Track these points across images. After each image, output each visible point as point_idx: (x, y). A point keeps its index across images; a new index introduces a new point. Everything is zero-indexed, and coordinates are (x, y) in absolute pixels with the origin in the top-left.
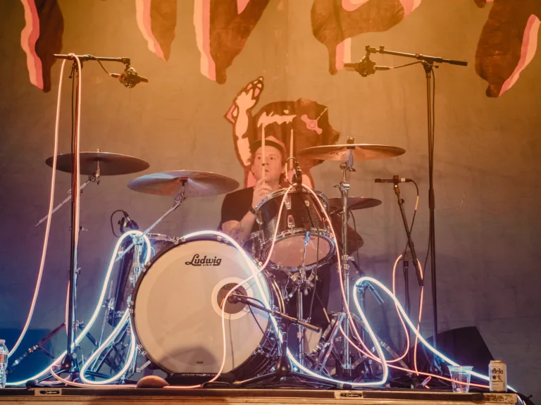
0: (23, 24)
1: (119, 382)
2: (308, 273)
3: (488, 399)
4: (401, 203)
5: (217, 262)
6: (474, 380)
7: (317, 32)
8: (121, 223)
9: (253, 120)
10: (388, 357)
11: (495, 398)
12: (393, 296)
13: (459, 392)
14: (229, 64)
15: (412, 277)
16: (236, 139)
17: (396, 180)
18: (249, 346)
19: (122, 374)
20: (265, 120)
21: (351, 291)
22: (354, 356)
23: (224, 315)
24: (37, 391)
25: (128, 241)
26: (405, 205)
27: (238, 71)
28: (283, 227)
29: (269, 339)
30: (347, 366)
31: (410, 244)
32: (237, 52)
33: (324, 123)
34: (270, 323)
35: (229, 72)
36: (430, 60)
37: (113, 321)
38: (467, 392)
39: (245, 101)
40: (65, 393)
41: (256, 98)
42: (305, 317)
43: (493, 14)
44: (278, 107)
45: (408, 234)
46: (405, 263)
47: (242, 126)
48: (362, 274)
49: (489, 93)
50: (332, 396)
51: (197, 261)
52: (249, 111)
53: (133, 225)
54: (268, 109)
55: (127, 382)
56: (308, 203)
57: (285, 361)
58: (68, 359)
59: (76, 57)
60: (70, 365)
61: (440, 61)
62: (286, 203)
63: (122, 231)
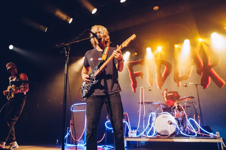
0: (131, 83)
1: (153, 136)
2: (181, 118)
3: (217, 138)
4: (194, 106)
5: (167, 117)
6: (213, 135)
7: (175, 81)
8: (150, 111)
9: (166, 95)
10: (196, 131)
11: (218, 138)
12: (194, 120)
13: (211, 137)
14: (162, 86)
15: (197, 118)
16: (164, 98)
17: (193, 103)
18: (174, 130)
19: (153, 135)
20: (168, 95)
21: (188, 121)
22: (190, 131)
23: (169, 125)
24: (142, 137)
25: (152, 114)
26: (195, 107)
27: (163, 87)
28: (177, 111)
29: (177, 129)
30: (189, 133)
31: (196, 113)
32: (163, 85)
33: (178, 94)
34: (177, 126)
35: (162, 88)
36: (196, 84)
37: (150, 126)
38: (213, 137)
39: (165, 92)
40: (146, 138)
41: (167, 91)
42: (181, 125)
43: (203, 76)
44: (170, 92)
45: (196, 111)
46: (195, 116)
47: (165, 95)
48: (190, 118)
49: (204, 88)
50: (190, 138)
51: (164, 117)
52: (166, 93)
53: (152, 112)
54: (169, 93)
55: (154, 136)
56: (180, 107)
57: (180, 133)
58: (145, 132)
59: (143, 88)
60: (145, 133)
61: (198, 84)
62: (177, 108)
63: (150, 113)
